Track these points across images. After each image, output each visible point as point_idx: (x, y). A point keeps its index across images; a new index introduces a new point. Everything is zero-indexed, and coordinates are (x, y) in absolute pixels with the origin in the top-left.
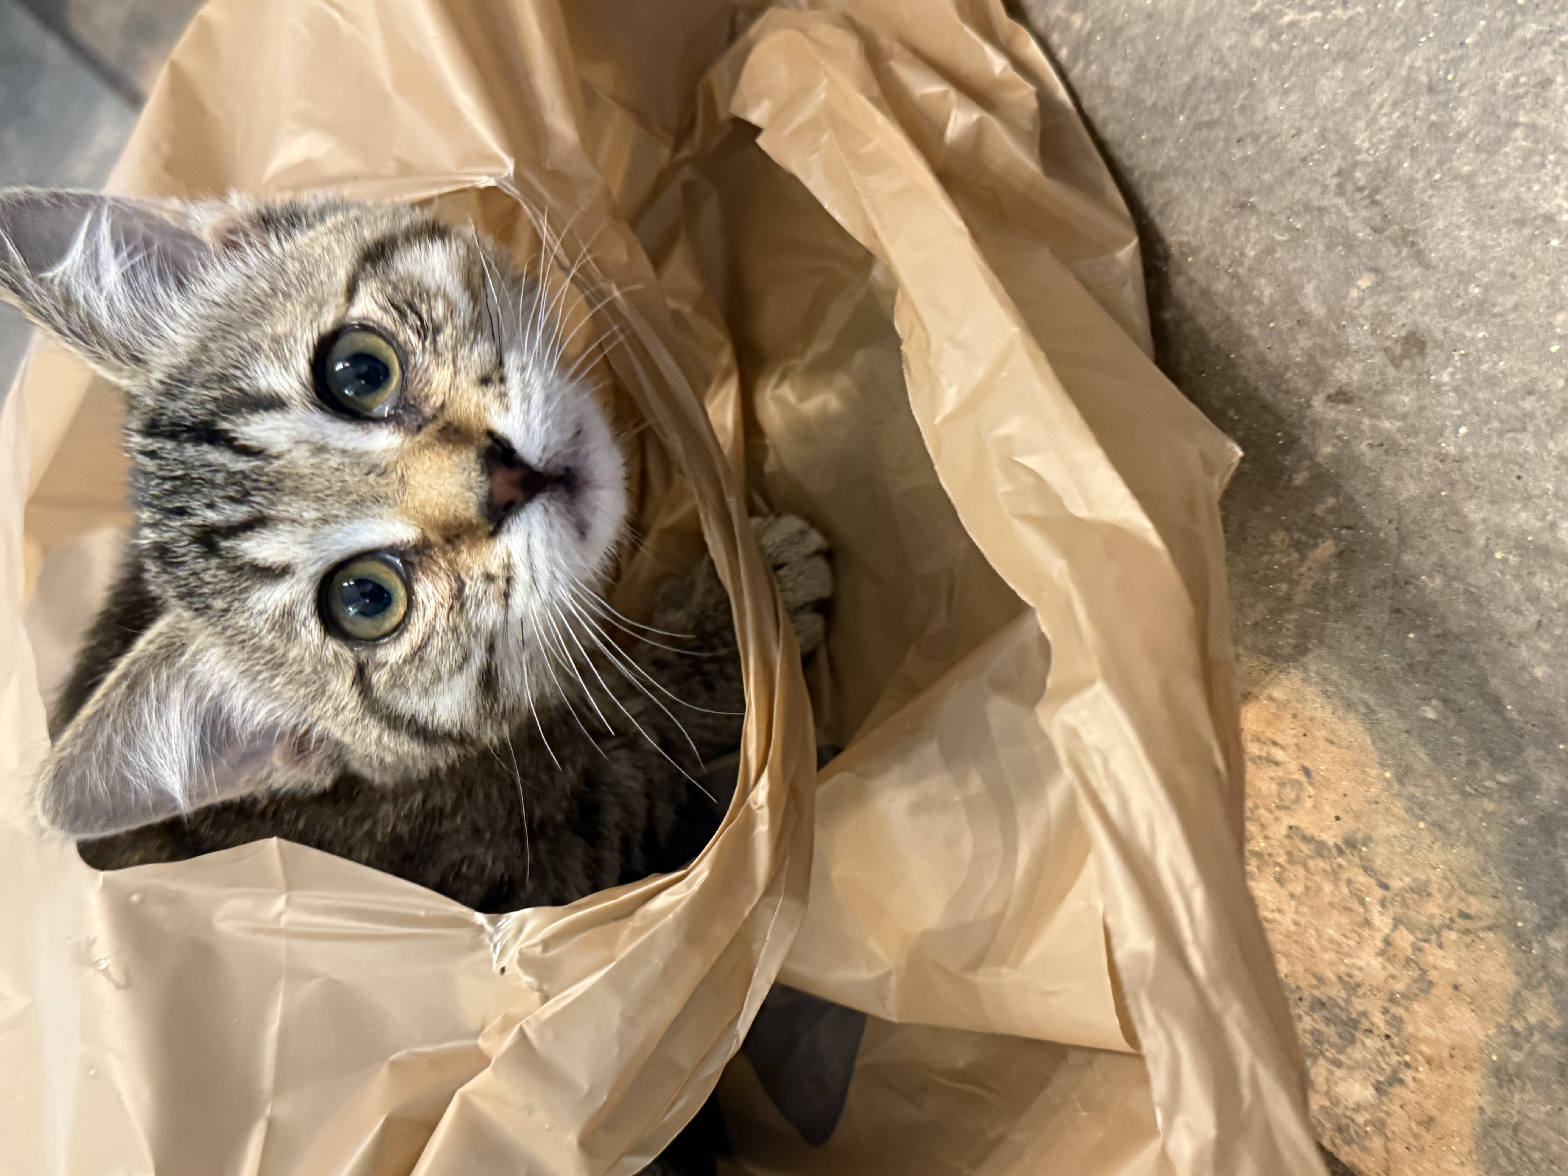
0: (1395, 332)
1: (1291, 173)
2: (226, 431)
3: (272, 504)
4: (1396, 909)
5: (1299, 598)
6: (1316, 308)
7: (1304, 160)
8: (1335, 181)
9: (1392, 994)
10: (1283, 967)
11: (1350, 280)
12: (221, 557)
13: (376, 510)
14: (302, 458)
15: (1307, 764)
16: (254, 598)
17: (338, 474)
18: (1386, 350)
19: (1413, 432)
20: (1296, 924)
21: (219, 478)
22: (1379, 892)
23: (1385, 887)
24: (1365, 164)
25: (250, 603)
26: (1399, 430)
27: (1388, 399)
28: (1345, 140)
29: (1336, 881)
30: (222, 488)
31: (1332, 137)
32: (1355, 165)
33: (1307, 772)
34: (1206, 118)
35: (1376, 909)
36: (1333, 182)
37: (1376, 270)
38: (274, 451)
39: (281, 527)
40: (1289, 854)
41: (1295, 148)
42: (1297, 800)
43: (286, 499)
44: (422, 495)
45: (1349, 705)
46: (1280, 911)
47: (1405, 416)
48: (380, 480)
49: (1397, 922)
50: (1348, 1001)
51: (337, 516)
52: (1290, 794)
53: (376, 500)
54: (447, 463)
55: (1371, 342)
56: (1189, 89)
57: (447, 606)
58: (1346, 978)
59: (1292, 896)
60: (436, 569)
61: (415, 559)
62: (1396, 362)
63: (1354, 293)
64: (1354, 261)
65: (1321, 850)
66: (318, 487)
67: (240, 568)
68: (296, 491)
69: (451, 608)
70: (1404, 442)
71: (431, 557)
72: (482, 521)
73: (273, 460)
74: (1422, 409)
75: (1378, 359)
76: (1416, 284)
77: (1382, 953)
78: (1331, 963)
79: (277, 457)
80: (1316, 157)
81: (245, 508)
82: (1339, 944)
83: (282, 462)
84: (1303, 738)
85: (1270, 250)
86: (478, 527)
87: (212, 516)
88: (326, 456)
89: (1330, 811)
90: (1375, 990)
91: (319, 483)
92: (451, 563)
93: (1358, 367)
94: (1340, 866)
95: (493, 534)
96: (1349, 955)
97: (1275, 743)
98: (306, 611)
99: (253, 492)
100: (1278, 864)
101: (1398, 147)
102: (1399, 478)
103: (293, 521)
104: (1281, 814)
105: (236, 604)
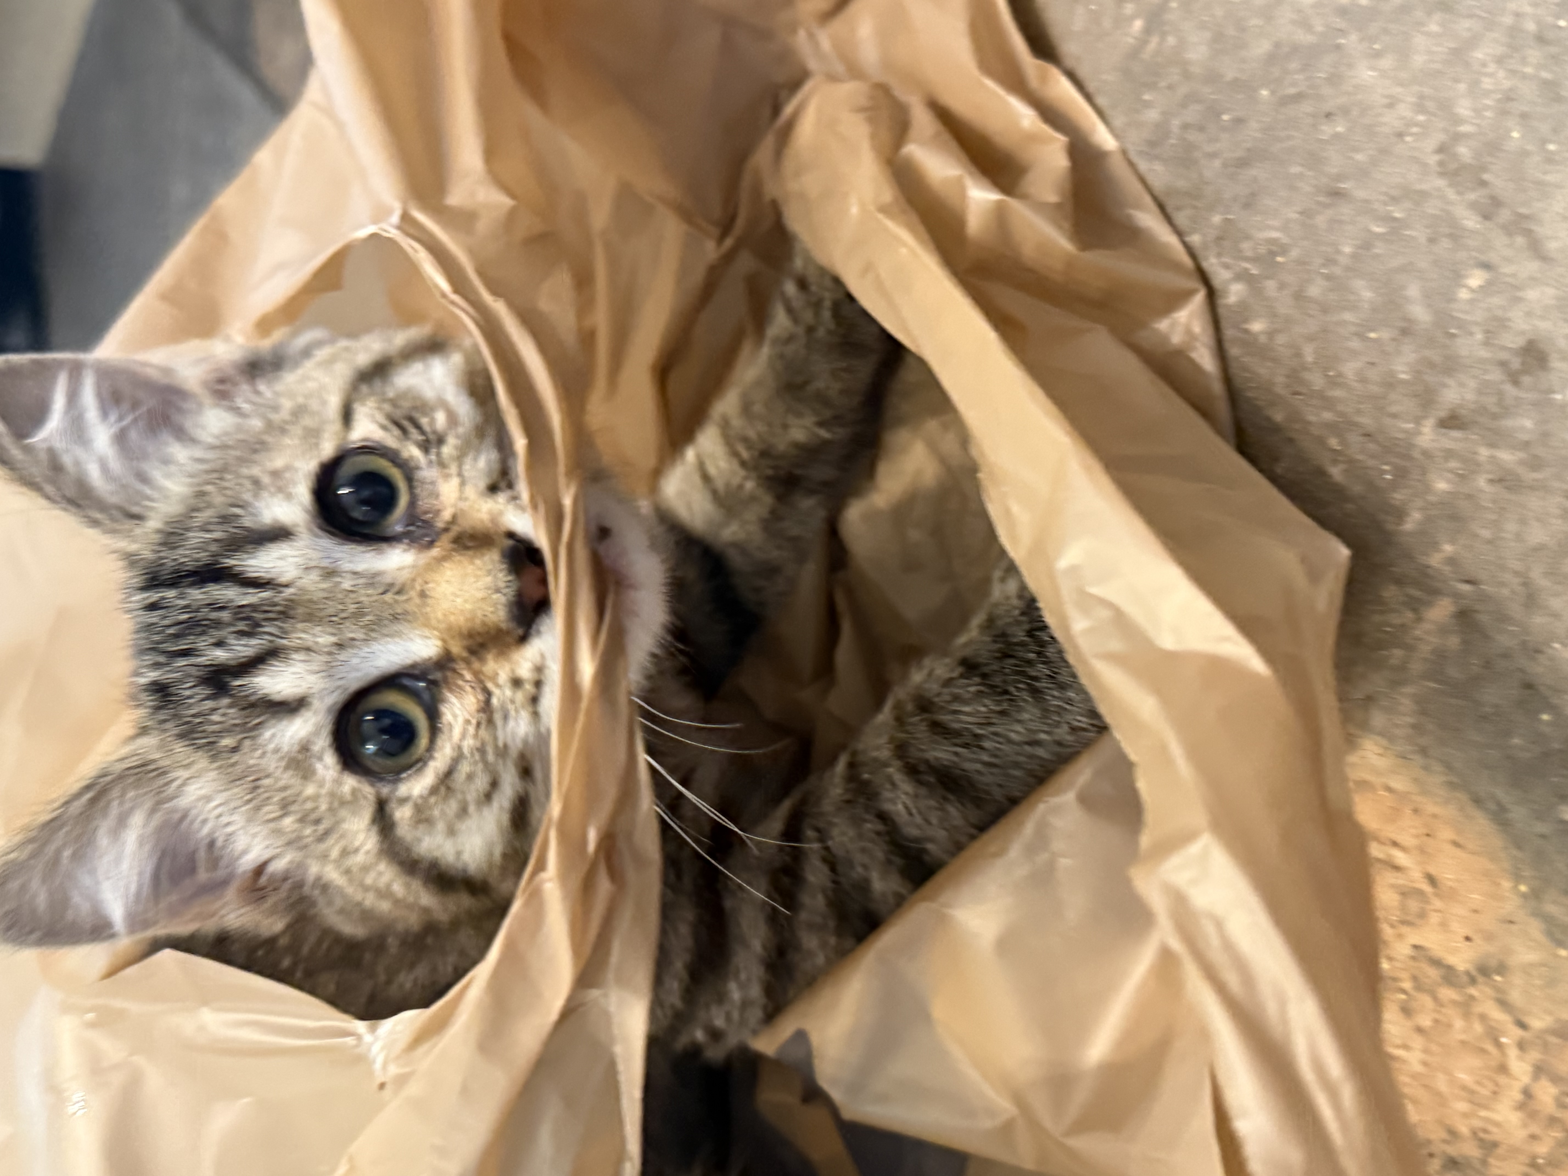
0: (1512, 341)
1: (1384, 151)
2: (230, 568)
3: (285, 632)
4: (1535, 1055)
5: (1416, 667)
6: (1420, 313)
7: (1400, 135)
8: (1436, 158)
9: (1534, 1157)
10: (1413, 1114)
11: (1457, 277)
12: (232, 696)
13: (396, 627)
14: (312, 582)
15: (1432, 870)
16: (267, 734)
17: (352, 596)
18: (1503, 364)
19: (1536, 464)
20: (1425, 1064)
21: (225, 615)
22: (1519, 1032)
23: (1522, 1025)
24: (1466, 136)
25: (260, 741)
26: (1522, 462)
27: (1508, 423)
28: (1446, 107)
29: (1467, 1015)
30: (230, 624)
31: (1430, 105)
32: (1457, 137)
33: (1432, 880)
34: (1292, 91)
35: (1513, 1053)
36: (1433, 160)
37: (1486, 266)
38: (283, 580)
39: (295, 656)
40: (1415, 978)
41: (1391, 120)
42: (1422, 915)
43: (300, 626)
44: (445, 605)
45: (1477, 801)
46: (1406, 1047)
47: (1526, 445)
48: (397, 597)
49: (1539, 1070)
50: (1484, 1162)
51: (353, 639)
52: (1414, 905)
53: (395, 618)
54: (470, 569)
55: (1484, 353)
56: (1272, 58)
57: (474, 722)
58: (1482, 1135)
59: (1420, 1030)
60: (460, 682)
61: (437, 675)
62: (1514, 379)
63: (1463, 294)
64: (1462, 255)
65: (1449, 975)
66: (331, 611)
67: (253, 705)
68: (311, 618)
69: (479, 724)
70: (1530, 476)
71: (454, 671)
72: (512, 625)
73: (282, 589)
74: (1545, 435)
75: (1495, 375)
76: (1534, 280)
77: (1521, 1107)
78: (1465, 1115)
79: (287, 586)
80: (1415, 130)
81: (254, 642)
82: (1472, 1092)
83: (291, 590)
84: (1425, 838)
85: (1366, 246)
86: (508, 633)
87: (220, 655)
88: (338, 579)
89: (1459, 929)
90: (1514, 1151)
91: (332, 608)
92: (477, 674)
93: (1472, 384)
94: (1472, 998)
95: (523, 639)
96: (1486, 1107)
97: (1395, 844)
98: (323, 743)
99: (264, 624)
100: (1404, 991)
101: (1504, 113)
102: (1523, 521)
103: (308, 649)
104: (1404, 929)
105: (247, 743)
